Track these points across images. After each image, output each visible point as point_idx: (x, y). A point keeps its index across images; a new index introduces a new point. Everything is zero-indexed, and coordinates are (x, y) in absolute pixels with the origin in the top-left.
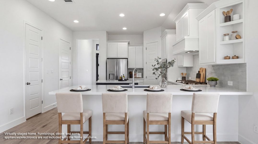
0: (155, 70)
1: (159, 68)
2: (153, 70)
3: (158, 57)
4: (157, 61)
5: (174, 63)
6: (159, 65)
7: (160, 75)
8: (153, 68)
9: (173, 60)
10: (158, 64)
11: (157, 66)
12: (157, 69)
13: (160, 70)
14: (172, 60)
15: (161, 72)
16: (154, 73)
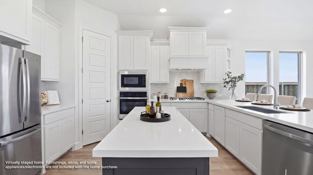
0: (226, 84)
1: (229, 81)
2: (224, 83)
3: (228, 72)
4: (228, 75)
5: (243, 77)
6: (230, 79)
7: (230, 88)
8: (225, 81)
9: (243, 74)
10: (229, 77)
11: (228, 80)
12: (227, 83)
13: (230, 83)
14: (241, 74)
15: (231, 85)
16: (225, 86)
